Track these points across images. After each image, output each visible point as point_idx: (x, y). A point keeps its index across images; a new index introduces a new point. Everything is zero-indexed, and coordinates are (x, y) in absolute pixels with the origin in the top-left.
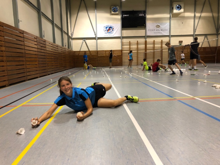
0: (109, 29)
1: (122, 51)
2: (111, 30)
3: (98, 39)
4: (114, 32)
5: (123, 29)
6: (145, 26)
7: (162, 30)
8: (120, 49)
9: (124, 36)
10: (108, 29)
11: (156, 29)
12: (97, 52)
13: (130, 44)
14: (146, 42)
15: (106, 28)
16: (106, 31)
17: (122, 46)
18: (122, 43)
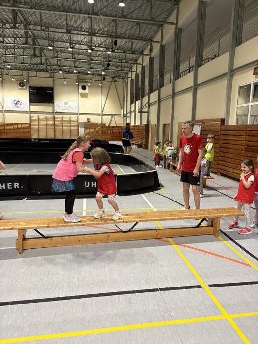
1: (30, 125)
2: (19, 104)
3: (5, 112)
4: (22, 106)
5: (31, 103)
6: (53, 103)
7: (70, 107)
8: (29, 123)
9: (32, 110)
10: (15, 102)
11: (64, 105)
12: (4, 124)
13: (38, 118)
14: (54, 117)
15: (14, 101)
16: (14, 105)
17: (31, 120)
18: (30, 118)
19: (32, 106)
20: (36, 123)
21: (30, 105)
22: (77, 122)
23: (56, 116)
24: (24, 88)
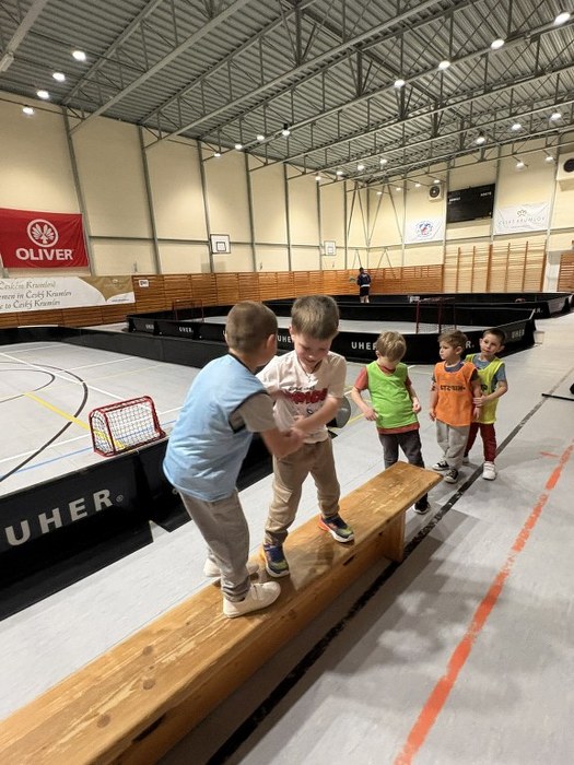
0: (425, 228)
1: (443, 266)
2: (429, 229)
3: (405, 248)
4: (433, 232)
5: (450, 225)
6: (492, 216)
7: (530, 220)
8: (441, 263)
9: (449, 238)
10: (423, 227)
11: (517, 218)
12: (403, 269)
13: (459, 253)
14: (491, 247)
15: (421, 226)
16: (420, 233)
17: (445, 258)
18: (445, 254)
19: (449, 231)
20: (454, 262)
21: (447, 228)
22: (544, 251)
23: (495, 244)
24: (439, 197)
